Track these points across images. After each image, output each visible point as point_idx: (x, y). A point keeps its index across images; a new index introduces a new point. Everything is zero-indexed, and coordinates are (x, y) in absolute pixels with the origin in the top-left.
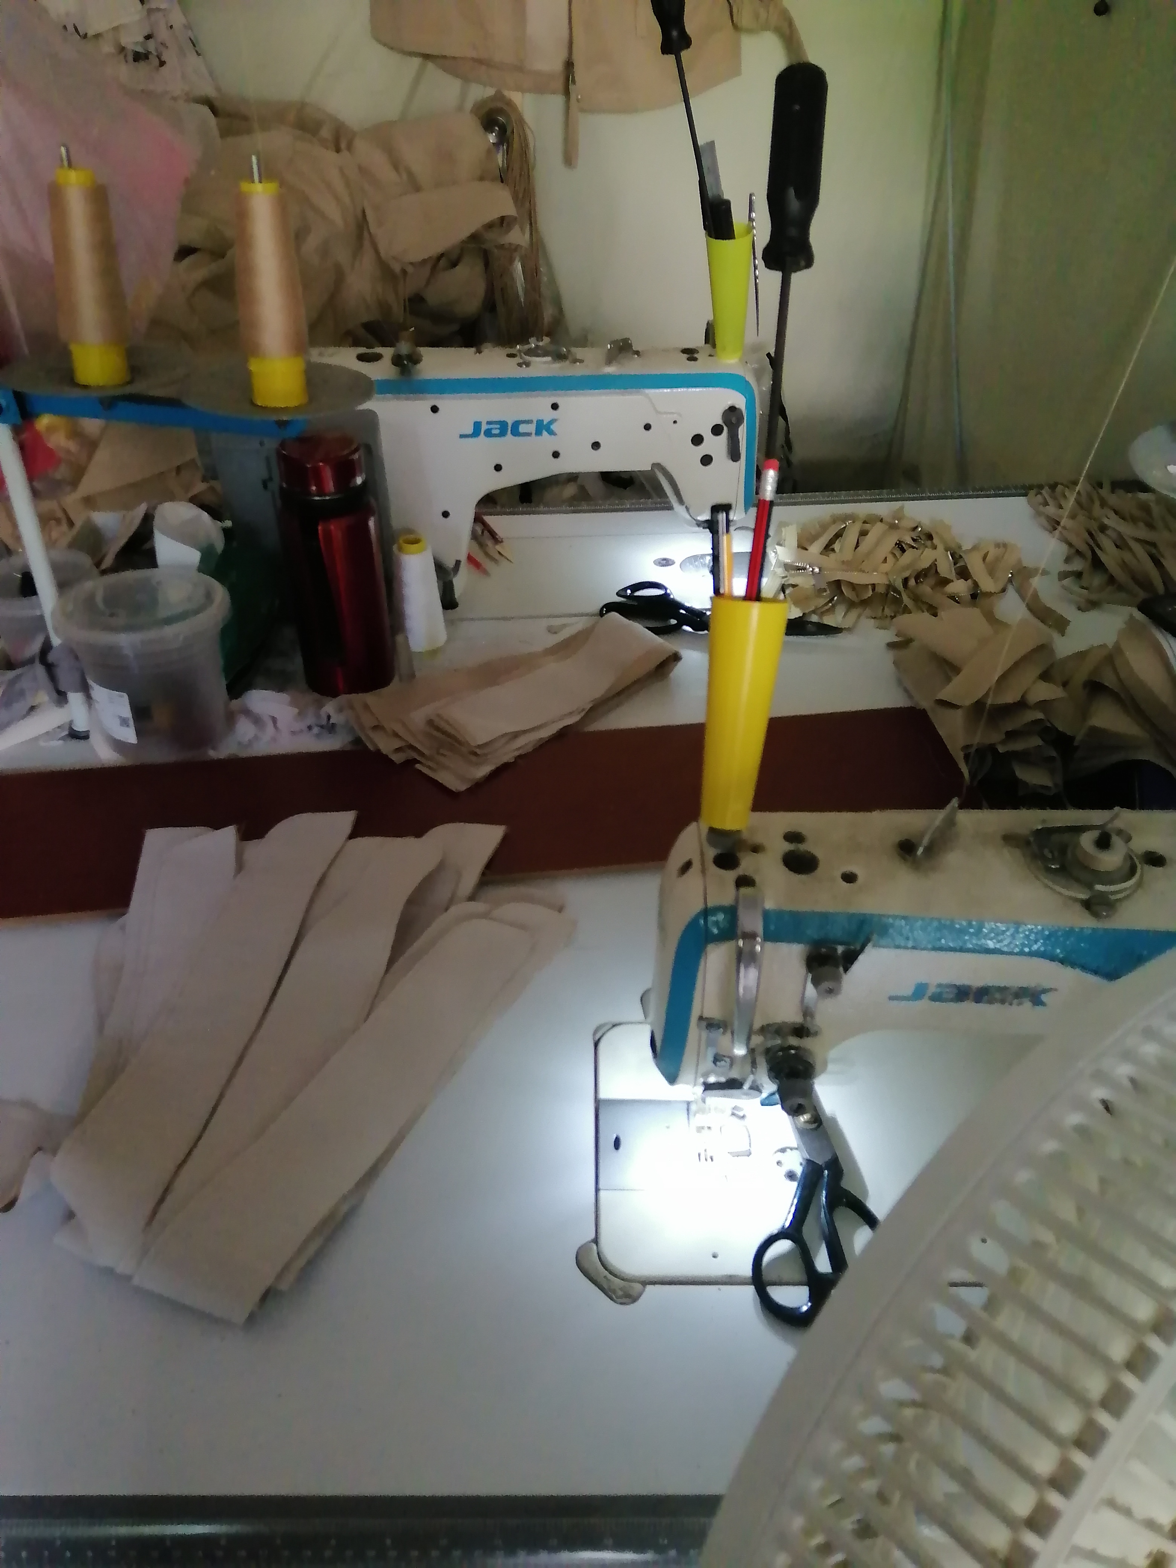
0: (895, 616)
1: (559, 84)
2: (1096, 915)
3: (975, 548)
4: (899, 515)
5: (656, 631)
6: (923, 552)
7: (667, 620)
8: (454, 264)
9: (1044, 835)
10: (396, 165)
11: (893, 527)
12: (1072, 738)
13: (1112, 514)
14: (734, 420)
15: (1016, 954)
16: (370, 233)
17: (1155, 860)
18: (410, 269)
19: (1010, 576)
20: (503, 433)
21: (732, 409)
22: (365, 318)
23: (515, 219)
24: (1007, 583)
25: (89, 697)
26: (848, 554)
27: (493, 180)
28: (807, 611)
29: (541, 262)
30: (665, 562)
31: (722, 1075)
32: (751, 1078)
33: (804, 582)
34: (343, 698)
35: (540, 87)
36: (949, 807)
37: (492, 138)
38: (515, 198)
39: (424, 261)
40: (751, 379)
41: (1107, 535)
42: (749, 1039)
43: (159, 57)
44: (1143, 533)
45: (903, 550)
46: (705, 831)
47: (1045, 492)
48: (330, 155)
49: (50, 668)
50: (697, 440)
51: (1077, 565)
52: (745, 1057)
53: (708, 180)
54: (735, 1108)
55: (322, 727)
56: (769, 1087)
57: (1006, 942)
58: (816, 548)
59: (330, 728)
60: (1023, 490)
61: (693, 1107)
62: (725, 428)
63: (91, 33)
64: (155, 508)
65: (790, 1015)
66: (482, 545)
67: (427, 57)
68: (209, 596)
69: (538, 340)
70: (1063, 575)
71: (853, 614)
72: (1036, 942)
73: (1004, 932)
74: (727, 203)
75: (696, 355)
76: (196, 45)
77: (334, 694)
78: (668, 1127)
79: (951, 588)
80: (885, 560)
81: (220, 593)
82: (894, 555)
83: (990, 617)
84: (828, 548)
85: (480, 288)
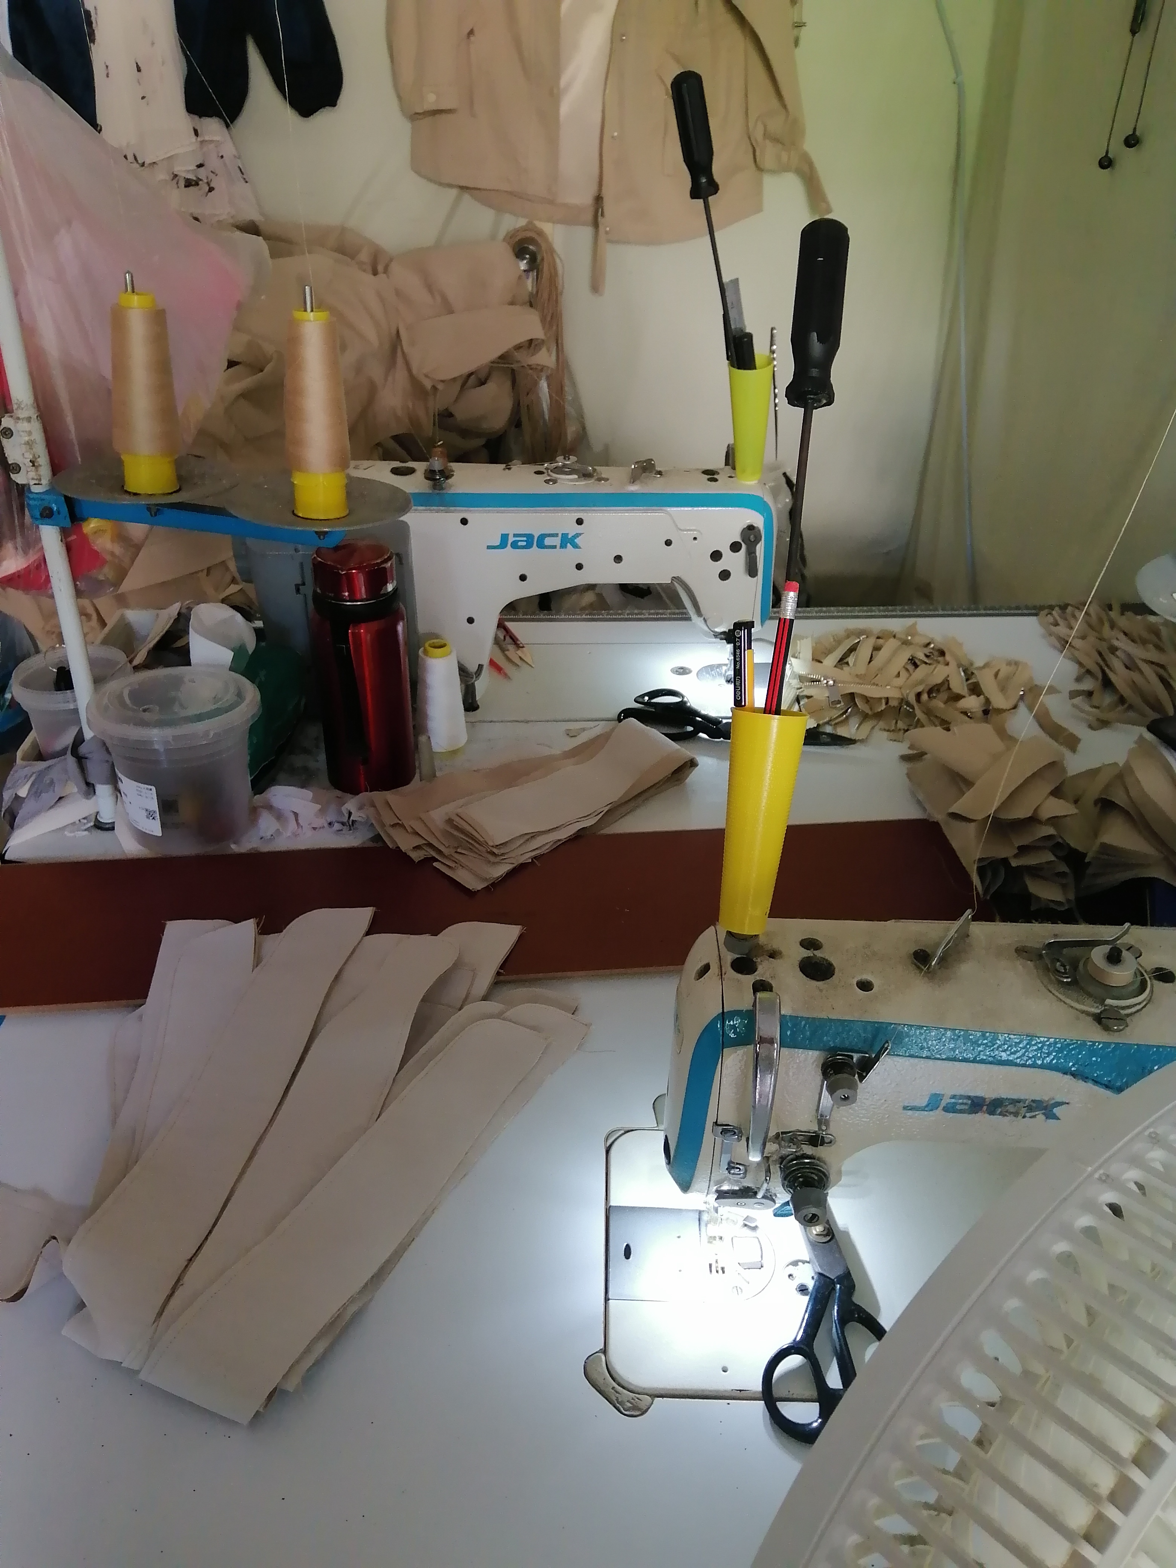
0: (907, 730)
1: (589, 216)
2: (1107, 1029)
3: (986, 665)
4: (912, 631)
5: (673, 737)
6: (935, 668)
7: (684, 727)
8: (482, 383)
9: (1055, 947)
10: (430, 287)
11: (906, 643)
12: (1084, 855)
13: (1121, 636)
14: (752, 538)
15: (1029, 1066)
16: (403, 353)
17: (1163, 976)
18: (440, 387)
19: (1022, 693)
20: (529, 546)
21: (751, 528)
22: (397, 430)
23: (543, 341)
24: (1018, 701)
25: (117, 790)
26: (861, 668)
27: (523, 304)
28: (821, 722)
29: (567, 382)
30: (682, 671)
31: (737, 1182)
32: (765, 1186)
33: (819, 694)
34: (364, 796)
35: (570, 218)
36: (963, 918)
37: (523, 265)
38: (543, 320)
39: (454, 380)
40: (768, 499)
41: (1117, 657)
42: (764, 1145)
43: (208, 184)
44: (1153, 655)
45: (916, 666)
46: (722, 936)
47: (1056, 613)
48: (368, 277)
49: (81, 760)
50: (716, 556)
51: (1088, 684)
52: (758, 1164)
53: (732, 314)
54: (747, 1218)
55: (343, 824)
56: (783, 1196)
57: (1019, 1054)
58: (830, 661)
59: (351, 825)
60: (1034, 611)
61: (705, 1217)
62: (744, 546)
63: (147, 162)
64: (190, 609)
65: (805, 1123)
66: (503, 650)
67: (463, 188)
68: (240, 695)
69: (565, 459)
70: (1073, 694)
71: (867, 726)
72: (1049, 1054)
73: (1017, 1044)
74: (750, 336)
75: (715, 476)
76: (244, 173)
77: (355, 792)
78: (679, 1237)
79: (965, 703)
80: (898, 675)
81: (252, 693)
82: (907, 670)
83: (1002, 733)
84: (842, 662)
85: (506, 405)
